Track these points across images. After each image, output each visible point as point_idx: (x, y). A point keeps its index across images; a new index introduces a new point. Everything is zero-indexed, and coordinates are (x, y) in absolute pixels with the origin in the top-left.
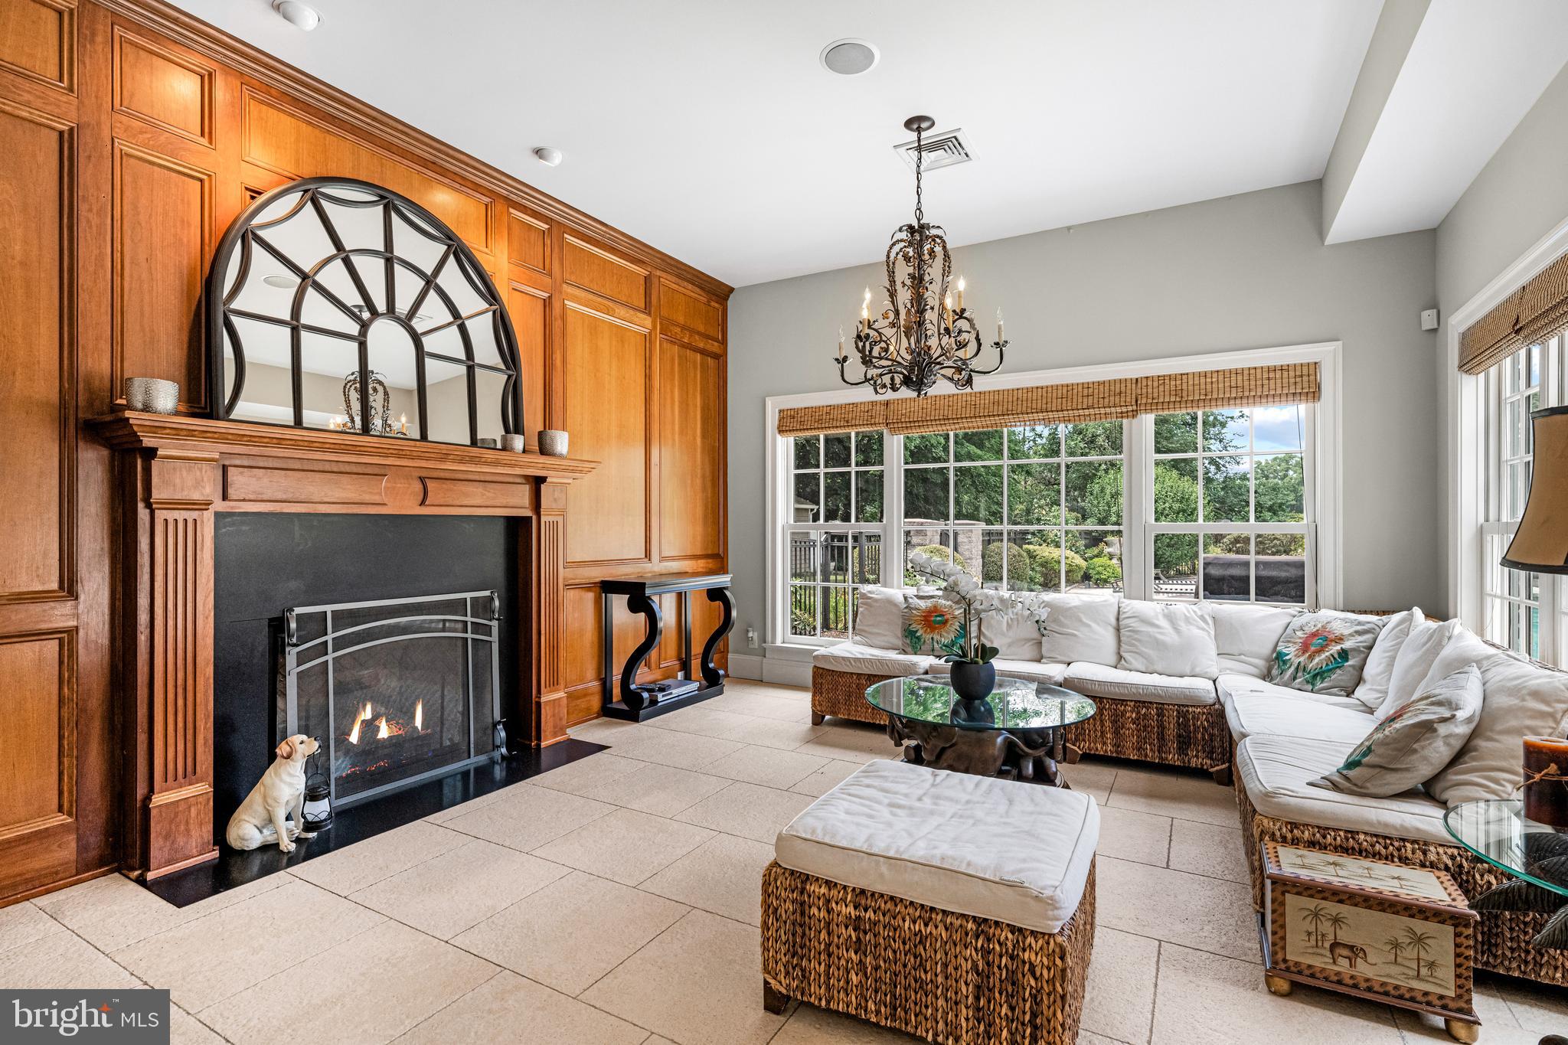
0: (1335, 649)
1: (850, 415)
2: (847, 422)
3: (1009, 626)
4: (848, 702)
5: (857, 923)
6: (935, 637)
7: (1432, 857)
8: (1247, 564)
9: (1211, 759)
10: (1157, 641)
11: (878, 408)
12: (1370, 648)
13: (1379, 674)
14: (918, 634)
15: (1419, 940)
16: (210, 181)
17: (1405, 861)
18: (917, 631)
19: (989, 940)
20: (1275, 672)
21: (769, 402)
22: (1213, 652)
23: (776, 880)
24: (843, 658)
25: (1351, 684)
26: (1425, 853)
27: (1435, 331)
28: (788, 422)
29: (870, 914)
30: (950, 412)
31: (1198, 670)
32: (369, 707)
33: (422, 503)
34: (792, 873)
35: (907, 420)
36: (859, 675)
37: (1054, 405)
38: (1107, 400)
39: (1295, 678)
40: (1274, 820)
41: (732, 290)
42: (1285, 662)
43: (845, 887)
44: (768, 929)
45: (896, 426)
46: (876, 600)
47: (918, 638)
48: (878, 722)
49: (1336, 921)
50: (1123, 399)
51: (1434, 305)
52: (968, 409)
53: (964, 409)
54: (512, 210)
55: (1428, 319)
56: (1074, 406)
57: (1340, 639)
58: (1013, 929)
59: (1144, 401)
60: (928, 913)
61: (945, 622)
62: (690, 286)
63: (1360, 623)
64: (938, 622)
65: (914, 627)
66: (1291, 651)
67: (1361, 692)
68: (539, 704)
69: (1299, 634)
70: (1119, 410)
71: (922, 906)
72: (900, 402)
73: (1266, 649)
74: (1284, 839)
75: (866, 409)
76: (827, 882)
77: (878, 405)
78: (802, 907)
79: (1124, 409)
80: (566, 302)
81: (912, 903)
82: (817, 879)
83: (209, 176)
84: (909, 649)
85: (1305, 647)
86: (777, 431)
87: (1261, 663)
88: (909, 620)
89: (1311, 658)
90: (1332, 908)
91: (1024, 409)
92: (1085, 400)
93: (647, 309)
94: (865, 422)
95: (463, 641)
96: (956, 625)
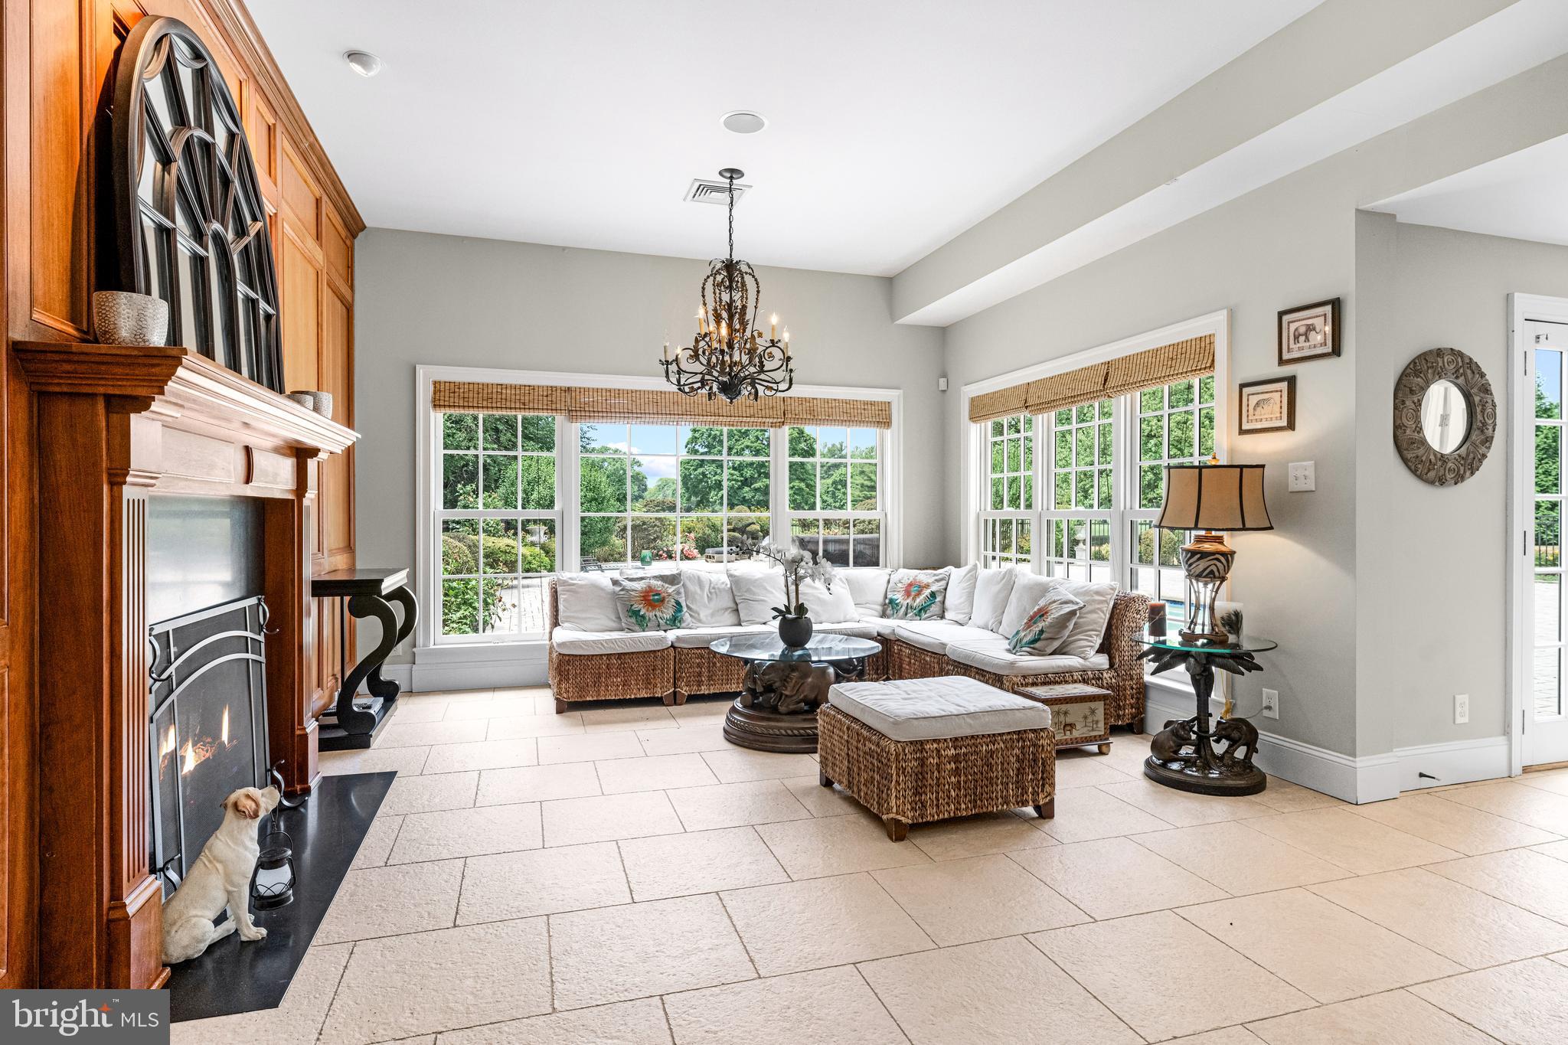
0: (927, 592)
1: (527, 398)
2: (524, 404)
3: (710, 599)
4: (596, 684)
5: (956, 759)
6: (658, 614)
7: (1075, 678)
8: (847, 542)
10: (819, 598)
11: (558, 394)
12: (946, 589)
13: (961, 604)
14: (642, 613)
15: (1093, 712)
17: (1066, 682)
18: (639, 611)
19: (1024, 741)
20: (889, 611)
21: (421, 371)
22: (853, 604)
23: (904, 750)
24: (593, 641)
25: (941, 612)
26: (1072, 676)
27: (944, 391)
28: (444, 395)
29: (964, 750)
30: (634, 407)
31: (848, 617)
33: (248, 479)
34: (911, 742)
35: (591, 409)
36: (609, 656)
37: (724, 411)
38: (763, 412)
39: (906, 614)
40: (1016, 677)
41: (364, 227)
42: (897, 605)
43: (945, 740)
44: (899, 785)
45: (579, 414)
46: (581, 586)
47: (643, 617)
48: (629, 697)
49: (1066, 713)
50: (775, 413)
51: (944, 375)
52: (651, 406)
53: (647, 405)
54: (256, 95)
55: (943, 386)
56: (740, 414)
57: (927, 586)
59: (790, 416)
60: (993, 738)
61: (662, 600)
62: (338, 217)
63: (935, 575)
64: (658, 600)
65: (636, 607)
66: (899, 597)
67: (947, 615)
69: (900, 585)
70: (771, 420)
71: (989, 735)
72: (582, 390)
73: (881, 599)
74: (1022, 684)
75: (545, 394)
76: (934, 741)
77: (559, 391)
78: (922, 762)
79: (775, 420)
80: (284, 224)
81: (983, 736)
82: (928, 741)
84: (637, 628)
85: (908, 593)
86: (431, 405)
87: (879, 608)
88: (630, 601)
89: (914, 599)
90: (1064, 707)
91: (700, 412)
92: (748, 410)
93: (319, 237)
94: (545, 407)
95: (245, 664)
96: (673, 602)
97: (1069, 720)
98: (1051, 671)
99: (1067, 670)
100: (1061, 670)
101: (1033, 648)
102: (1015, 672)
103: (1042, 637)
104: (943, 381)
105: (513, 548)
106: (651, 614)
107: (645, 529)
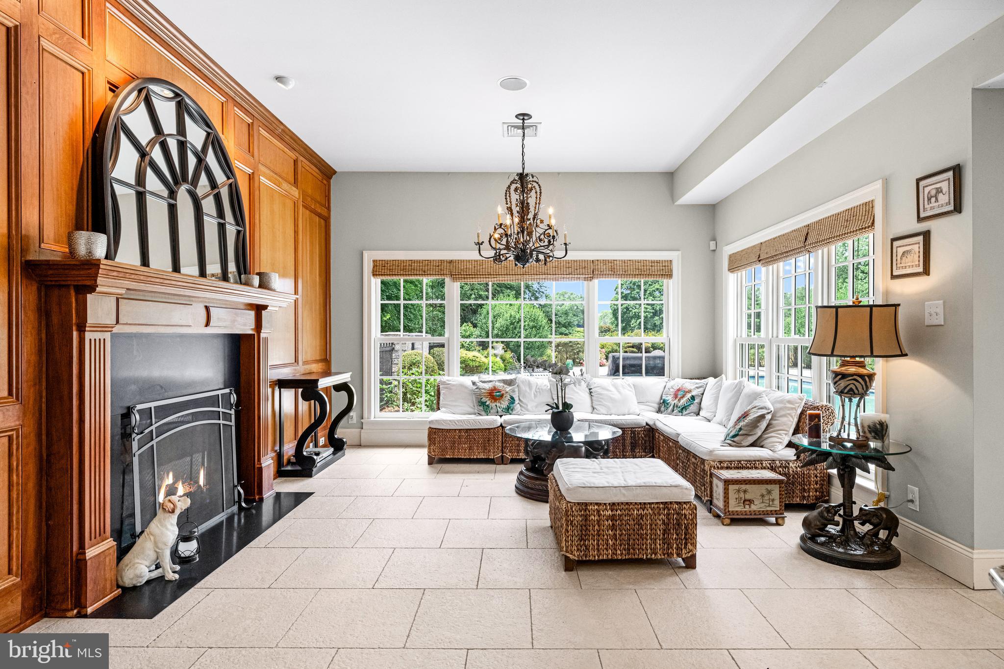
0: (689, 396)
1: (426, 268)
2: (424, 272)
3: (535, 396)
4: (452, 448)
5: (612, 518)
6: (498, 404)
7: (764, 465)
8: (641, 358)
9: (645, 452)
10: (611, 397)
11: (445, 265)
12: (703, 394)
13: (710, 405)
14: (487, 404)
15: (769, 492)
16: (89, 73)
17: (756, 468)
18: (486, 402)
19: (669, 510)
20: (662, 409)
21: (366, 254)
22: (636, 402)
23: (572, 509)
24: (450, 421)
25: (697, 411)
26: (762, 464)
27: (714, 250)
28: (379, 268)
29: (619, 512)
30: (492, 271)
31: (631, 411)
32: (171, 475)
33: (207, 324)
34: (578, 504)
35: (465, 273)
36: (460, 430)
37: (551, 271)
38: (578, 271)
39: (673, 411)
40: (714, 461)
41: (335, 172)
42: (668, 404)
43: (605, 504)
44: (568, 532)
45: (457, 276)
46: (453, 385)
47: (488, 406)
48: (472, 457)
49: (745, 491)
50: (586, 271)
51: (714, 239)
52: (503, 270)
53: (500, 270)
54: (235, 108)
55: (713, 247)
56: (562, 273)
57: (690, 391)
58: (677, 503)
59: (597, 273)
60: (643, 506)
61: (502, 396)
62: (315, 168)
63: (697, 383)
64: (498, 396)
65: (484, 400)
66: (669, 399)
67: (702, 413)
68: (260, 469)
69: (672, 390)
70: (584, 276)
71: (640, 503)
72: (460, 262)
73: (657, 399)
74: (718, 467)
75: (437, 265)
76: (597, 504)
77: (445, 263)
78: (586, 518)
79: (587, 276)
80: (261, 177)
81: (636, 503)
82: (591, 503)
83: (89, 70)
84: (483, 413)
85: (676, 396)
86: (371, 275)
87: (656, 406)
88: (480, 395)
89: (679, 400)
90: (744, 487)
91: (535, 272)
92: (567, 270)
93: (295, 183)
94: (437, 273)
95: (218, 426)
96: (509, 397)
97: (748, 497)
98: (744, 459)
99: (759, 459)
100: (752, 459)
101: (733, 441)
102: (713, 458)
103: (740, 433)
104: (712, 244)
105: (477, 358)
106: (493, 405)
107: (571, 346)
